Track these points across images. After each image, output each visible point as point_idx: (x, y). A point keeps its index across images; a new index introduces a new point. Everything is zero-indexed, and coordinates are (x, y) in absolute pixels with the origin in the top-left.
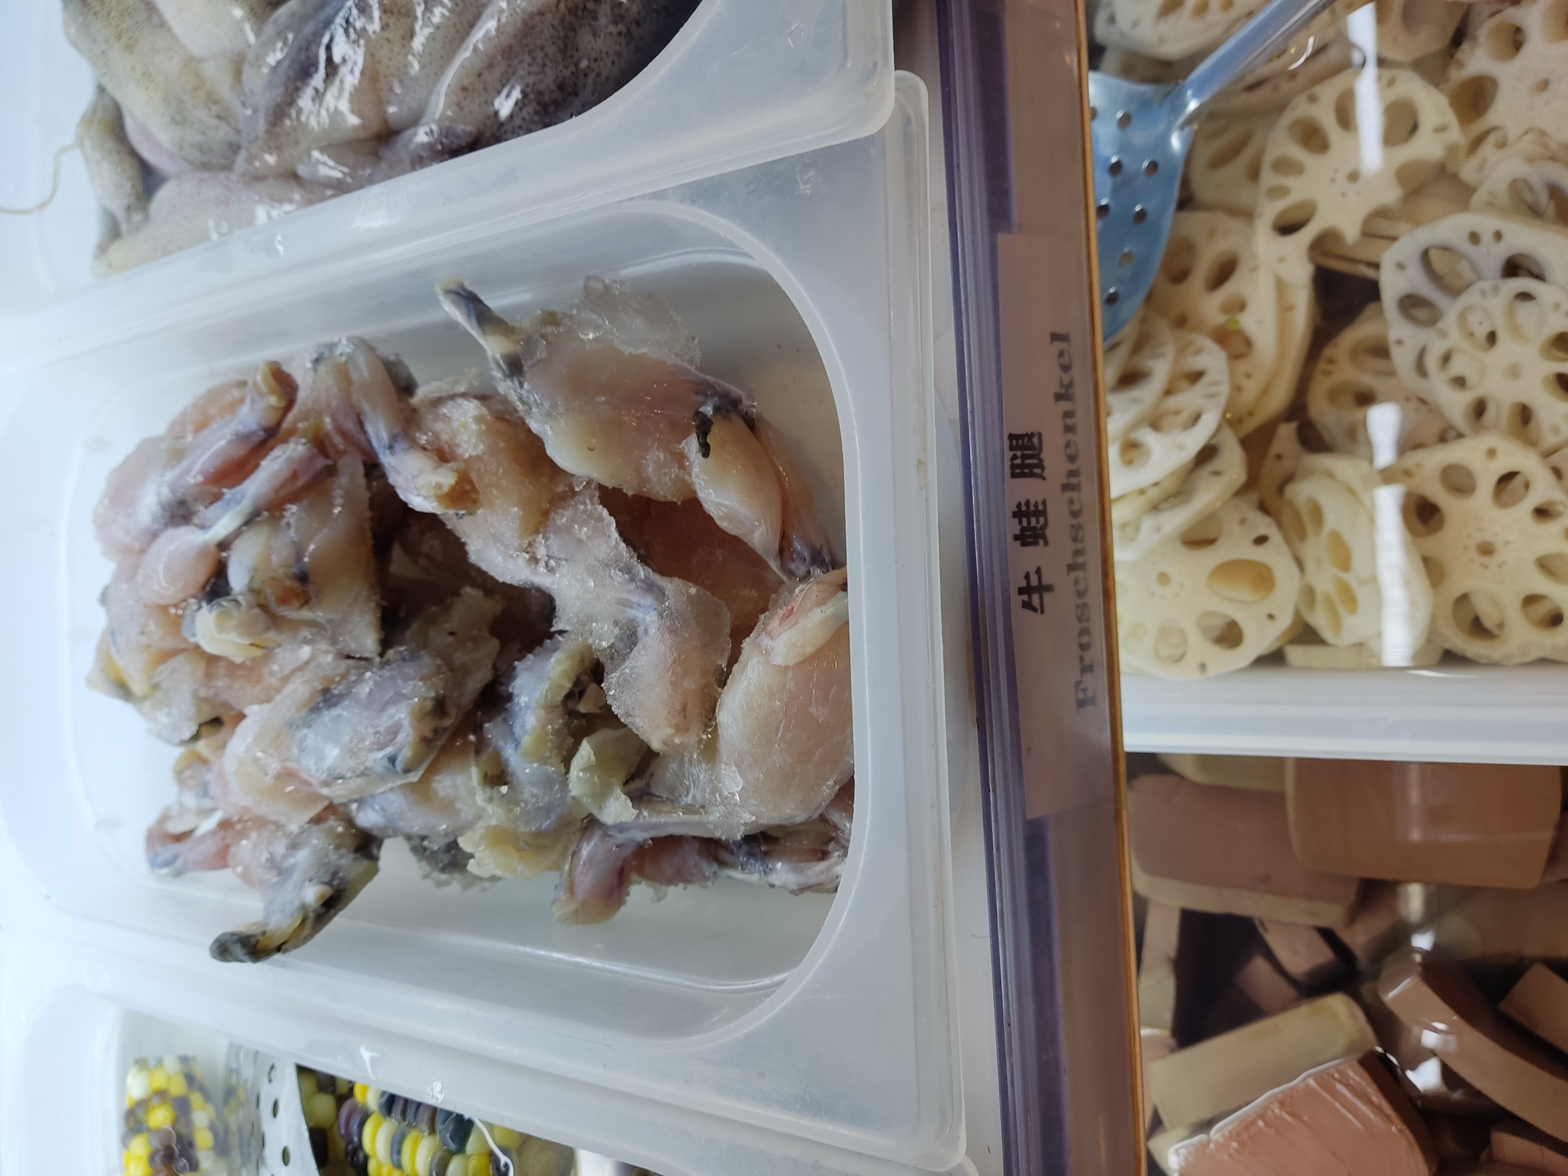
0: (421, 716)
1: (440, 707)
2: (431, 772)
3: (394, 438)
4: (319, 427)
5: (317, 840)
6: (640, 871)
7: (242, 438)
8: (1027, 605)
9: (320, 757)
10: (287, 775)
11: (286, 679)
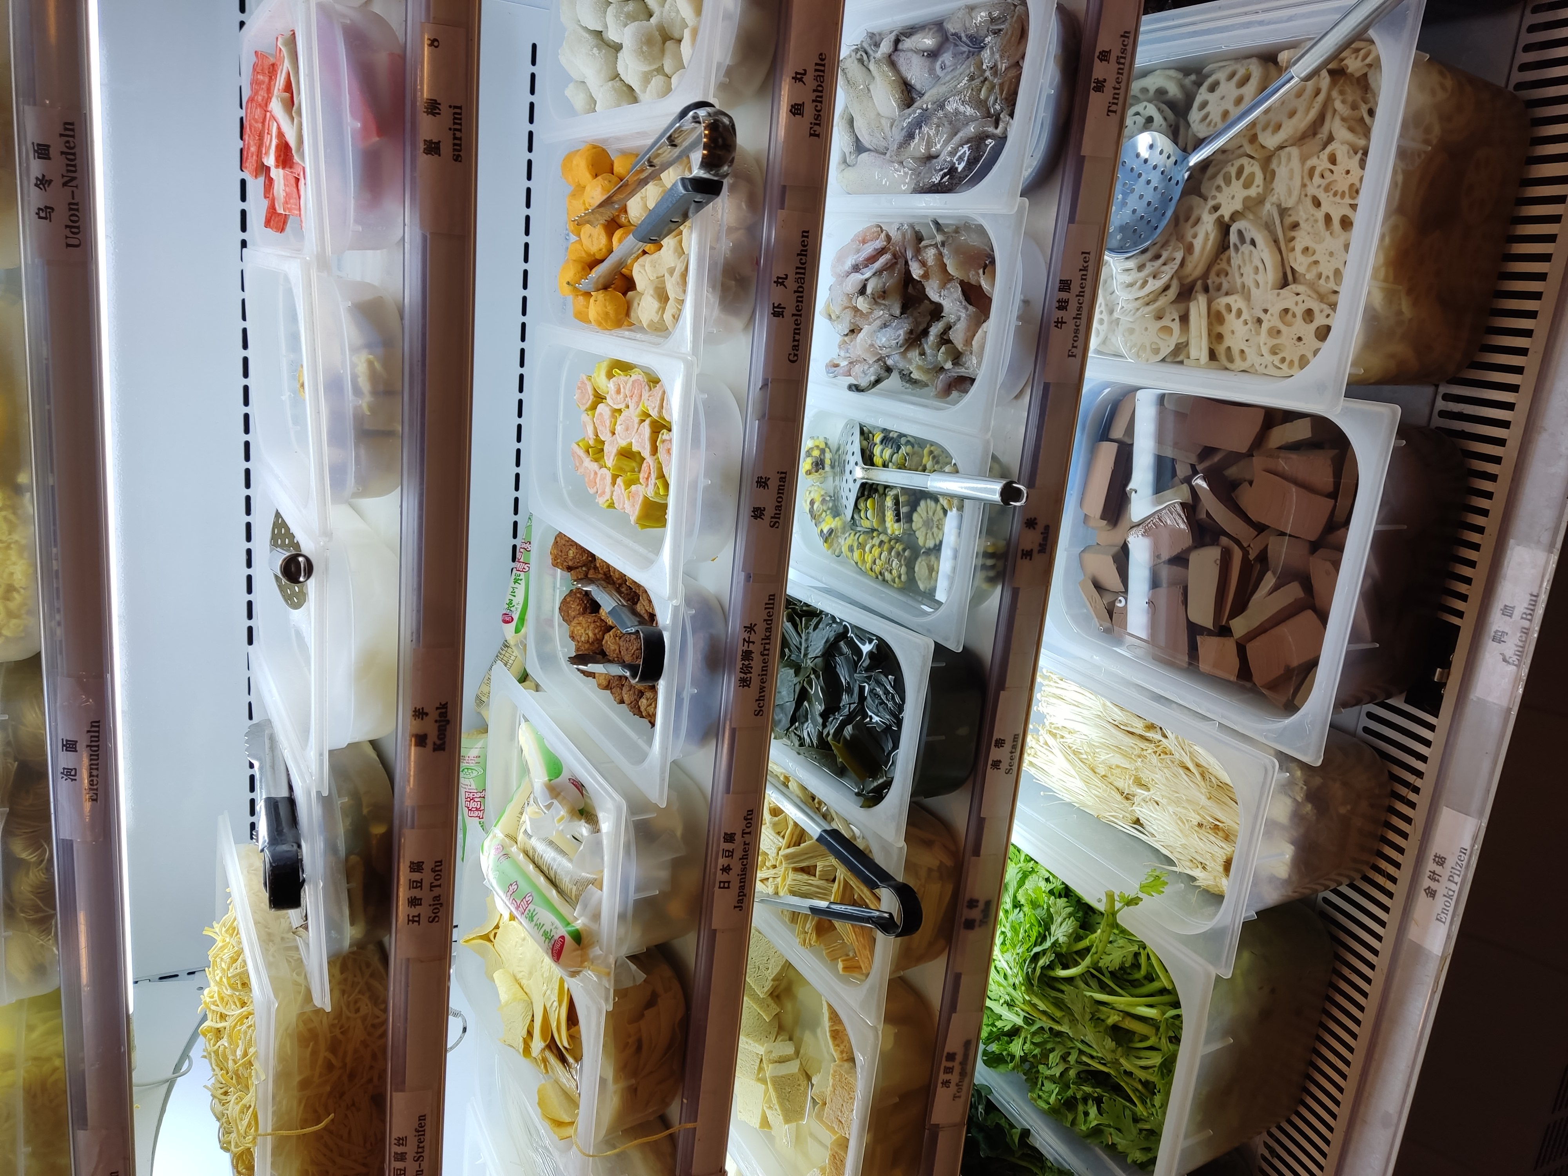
0: (906, 333)
1: (911, 332)
2: (907, 350)
3: (913, 257)
4: (895, 250)
5: (876, 366)
6: (955, 387)
7: (876, 249)
8: (1056, 326)
9: (881, 340)
10: (872, 345)
11: (875, 320)
